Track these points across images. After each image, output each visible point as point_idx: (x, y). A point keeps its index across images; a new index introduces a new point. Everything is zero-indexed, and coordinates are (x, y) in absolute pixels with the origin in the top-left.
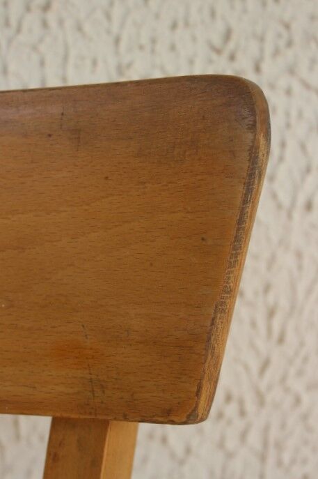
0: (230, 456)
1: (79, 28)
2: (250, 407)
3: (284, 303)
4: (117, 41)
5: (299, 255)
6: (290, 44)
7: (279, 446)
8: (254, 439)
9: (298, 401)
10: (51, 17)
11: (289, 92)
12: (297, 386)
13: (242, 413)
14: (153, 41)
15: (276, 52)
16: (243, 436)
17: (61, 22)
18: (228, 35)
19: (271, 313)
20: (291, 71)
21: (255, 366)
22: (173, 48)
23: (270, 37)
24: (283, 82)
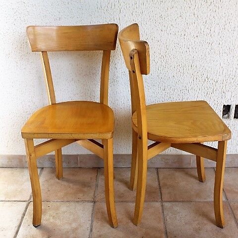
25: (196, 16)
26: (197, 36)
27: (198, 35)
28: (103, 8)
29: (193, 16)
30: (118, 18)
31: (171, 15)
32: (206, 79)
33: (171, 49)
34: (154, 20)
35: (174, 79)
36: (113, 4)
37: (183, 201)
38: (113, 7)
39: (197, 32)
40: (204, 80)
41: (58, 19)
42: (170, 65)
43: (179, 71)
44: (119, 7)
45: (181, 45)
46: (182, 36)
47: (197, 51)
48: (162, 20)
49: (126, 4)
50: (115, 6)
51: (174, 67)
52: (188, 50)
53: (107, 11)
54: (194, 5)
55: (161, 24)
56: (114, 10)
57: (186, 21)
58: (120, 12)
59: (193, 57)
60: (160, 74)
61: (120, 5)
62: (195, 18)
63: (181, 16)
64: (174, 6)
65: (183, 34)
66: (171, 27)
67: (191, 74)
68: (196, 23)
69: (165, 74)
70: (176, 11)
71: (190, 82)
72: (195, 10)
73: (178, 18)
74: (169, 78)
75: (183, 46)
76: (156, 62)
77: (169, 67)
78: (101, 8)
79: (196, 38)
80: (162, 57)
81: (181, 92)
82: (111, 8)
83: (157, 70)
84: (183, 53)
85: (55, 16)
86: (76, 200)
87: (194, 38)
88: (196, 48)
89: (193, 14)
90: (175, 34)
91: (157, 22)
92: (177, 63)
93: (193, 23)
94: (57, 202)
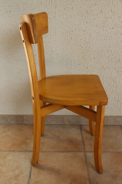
0: (86, 48)
2: (88, 43)
3: (91, 34)
4: (78, 11)
5: (93, 30)
6: (92, 11)
7: (91, 47)
8: (88, 46)
9: (92, 43)
10: (73, 9)
11: (92, 15)
13: (87, 44)
14: (81, 11)
15: (91, 12)
16: (87, 46)
17: (74, 10)
18: (87, 11)
19: (90, 35)
20: (92, 14)
21: (89, 39)
22: (82, 12)
23: (90, 11)
24: (91, 15)
25: (113, 12)
26: (113, 28)
27: (114, 27)
28: (43, 3)
29: (111, 12)
32: (118, 61)
33: (93, 37)
34: (81, 14)
35: (95, 60)
38: (50, 3)
39: (113, 25)
40: (116, 62)
41: (8, 11)
42: (92, 50)
43: (99, 54)
44: (55, 3)
45: (101, 35)
46: (102, 27)
47: (112, 39)
48: (88, 14)
49: (60, 1)
50: (52, 2)
51: (95, 51)
52: (106, 38)
53: (46, 6)
54: (112, 3)
55: (86, 17)
56: (51, 5)
57: (106, 16)
58: (56, 7)
59: (109, 44)
60: (85, 56)
61: (56, 2)
62: (112, 14)
63: (101, 12)
64: (97, 3)
65: (102, 26)
66: (94, 20)
67: (107, 57)
68: (112, 17)
69: (89, 56)
70: (98, 8)
71: (107, 63)
72: (113, 7)
73: (99, 13)
74: (91, 59)
75: (102, 35)
76: (82, 47)
77: (91, 51)
78: (41, 4)
79: (112, 29)
80: (87, 43)
81: (100, 70)
82: (49, 4)
83: (83, 53)
84: (102, 40)
85: (6, 9)
86: (20, 150)
87: (111, 29)
88: (112, 37)
89: (111, 10)
90: (97, 26)
91: (83, 16)
92: (97, 48)
93: (110, 17)
94: (5, 151)
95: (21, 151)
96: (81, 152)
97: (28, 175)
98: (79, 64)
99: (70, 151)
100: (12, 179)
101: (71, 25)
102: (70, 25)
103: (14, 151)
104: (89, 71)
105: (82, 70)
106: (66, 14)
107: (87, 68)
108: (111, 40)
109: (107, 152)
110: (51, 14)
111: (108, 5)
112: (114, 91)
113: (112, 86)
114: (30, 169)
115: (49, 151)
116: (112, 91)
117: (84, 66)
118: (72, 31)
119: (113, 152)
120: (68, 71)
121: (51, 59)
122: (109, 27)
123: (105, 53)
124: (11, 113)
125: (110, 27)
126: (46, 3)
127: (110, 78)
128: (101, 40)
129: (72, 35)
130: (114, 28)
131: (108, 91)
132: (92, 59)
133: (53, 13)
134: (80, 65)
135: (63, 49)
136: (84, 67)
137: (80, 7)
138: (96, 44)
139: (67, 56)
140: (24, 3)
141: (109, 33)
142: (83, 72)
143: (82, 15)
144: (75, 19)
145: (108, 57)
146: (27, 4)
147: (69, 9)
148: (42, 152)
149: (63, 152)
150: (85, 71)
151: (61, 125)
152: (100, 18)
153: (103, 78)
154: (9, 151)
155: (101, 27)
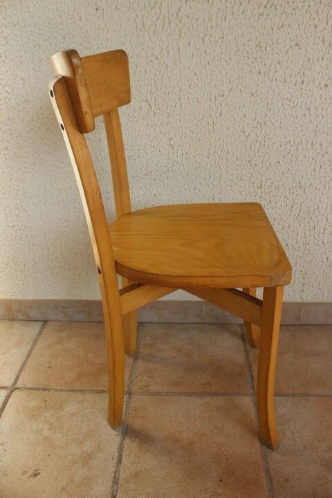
0: (258, 136)
1: (229, 42)
2: (263, 125)
3: (270, 102)
4: (237, 44)
5: (274, 91)
6: (273, 44)
7: (269, 135)
8: (263, 133)
9: (273, 124)
10: (224, 40)
12: (273, 121)
13: (261, 127)
14: (244, 44)
15: (270, 46)
16: (261, 132)
17: (226, 41)
18: (260, 42)
19: (268, 104)
20: (273, 50)
21: (264, 115)
22: (248, 45)
23: (269, 42)
24: (271, 53)
25: (327, 44)
26: (326, 86)
27: (328, 82)
28: (147, 27)
29: (321, 43)
30: (176, 49)
31: (277, 43)
33: (276, 110)
34: (245, 52)
35: (280, 168)
36: (166, 20)
37: (293, 395)
38: (166, 25)
39: (327, 77)
42: (273, 141)
43: (289, 153)
44: (177, 25)
45: (295, 103)
46: (298, 84)
47: (324, 115)
48: (261, 51)
49: (191, 20)
50: (170, 23)
51: (281, 146)
52: (307, 113)
53: (154, 33)
54: (325, 22)
55: (258, 59)
56: (169, 31)
57: (308, 55)
58: (180, 36)
59: (317, 126)
60: (253, 157)
61: (180, 21)
62: (324, 48)
63: (297, 44)
64: (285, 23)
65: (300, 81)
66: (278, 67)
67: (311, 159)
68: (325, 58)
69: (264, 157)
70: (288, 34)
71: (309, 174)
72: (326, 30)
73: (291, 47)
74: (270, 165)
75: (299, 104)
76: (247, 135)
77: (270, 146)
78: (142, 29)
79: (324, 88)
80: (259, 126)
81: (291, 191)
82: (163, 27)
83: (248, 150)
84: (299, 118)
85: (56, 45)
86: (95, 388)
87: (321, 88)
88: (322, 109)
89: (321, 39)
90: (285, 80)
91: (250, 57)
92: (286, 138)
93: (321, 57)
94: (62, 390)
95: (98, 392)
96: (246, 395)
97: (116, 455)
98: (240, 177)
99: (217, 394)
100: (77, 465)
101: (219, 79)
102: (217, 80)
103: (81, 391)
104: (263, 195)
105: (248, 193)
106: (206, 52)
107: (259, 185)
108: (320, 116)
109: (309, 395)
110: (168, 52)
111: (316, 27)
112: (325, 242)
113: (322, 231)
114: (120, 440)
115: (167, 393)
116: (321, 242)
117: (252, 181)
118: (223, 96)
119: (324, 396)
120: (212, 196)
121: (169, 166)
122: (317, 84)
123: (305, 149)
124: (74, 296)
125: (320, 84)
126: (155, 25)
127: (316, 212)
128: (295, 117)
129: (221, 104)
130: (329, 86)
131: (311, 243)
132: (273, 164)
133: (173, 50)
134: (241, 179)
135: (199, 140)
136: (251, 185)
137: (243, 35)
138: (282, 126)
139: (209, 158)
140: (99, 29)
141: (315, 98)
142: (248, 196)
143: (248, 53)
144: (229, 64)
145: (313, 159)
146: (108, 31)
147: (212, 39)
148: (151, 395)
149: (200, 394)
150: (254, 195)
151: (195, 325)
152: (294, 62)
153: (298, 210)
154: (71, 391)
155: (295, 85)
